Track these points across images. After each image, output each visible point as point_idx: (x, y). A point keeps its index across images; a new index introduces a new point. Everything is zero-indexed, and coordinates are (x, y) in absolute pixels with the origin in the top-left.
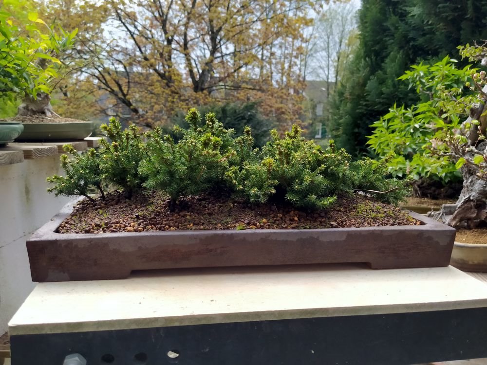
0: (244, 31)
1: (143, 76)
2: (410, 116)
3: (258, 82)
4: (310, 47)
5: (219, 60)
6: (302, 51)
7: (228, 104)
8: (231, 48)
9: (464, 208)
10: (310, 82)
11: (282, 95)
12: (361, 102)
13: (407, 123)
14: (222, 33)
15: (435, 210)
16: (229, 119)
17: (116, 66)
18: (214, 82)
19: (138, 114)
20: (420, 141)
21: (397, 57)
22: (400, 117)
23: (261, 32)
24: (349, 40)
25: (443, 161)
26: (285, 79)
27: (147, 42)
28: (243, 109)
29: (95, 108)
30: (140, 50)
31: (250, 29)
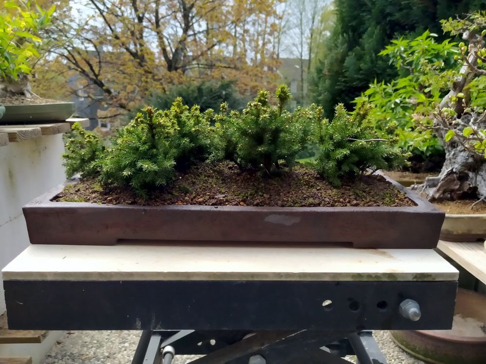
0: (217, 8)
1: (115, 56)
2: (390, 91)
3: (232, 60)
4: (283, 24)
5: (192, 38)
6: (275, 28)
7: (203, 83)
8: (204, 26)
9: (447, 180)
10: (284, 59)
11: (257, 73)
12: (340, 79)
13: (388, 98)
14: (194, 10)
15: (418, 183)
16: (205, 98)
17: (86, 45)
18: (187, 61)
19: (111, 95)
20: (400, 116)
21: (374, 33)
22: (381, 92)
23: (234, 9)
24: (322, 17)
25: (425, 135)
26: (259, 56)
27: (117, 20)
28: (219, 87)
29: (66, 89)
30: (111, 28)
31: (223, 5)
